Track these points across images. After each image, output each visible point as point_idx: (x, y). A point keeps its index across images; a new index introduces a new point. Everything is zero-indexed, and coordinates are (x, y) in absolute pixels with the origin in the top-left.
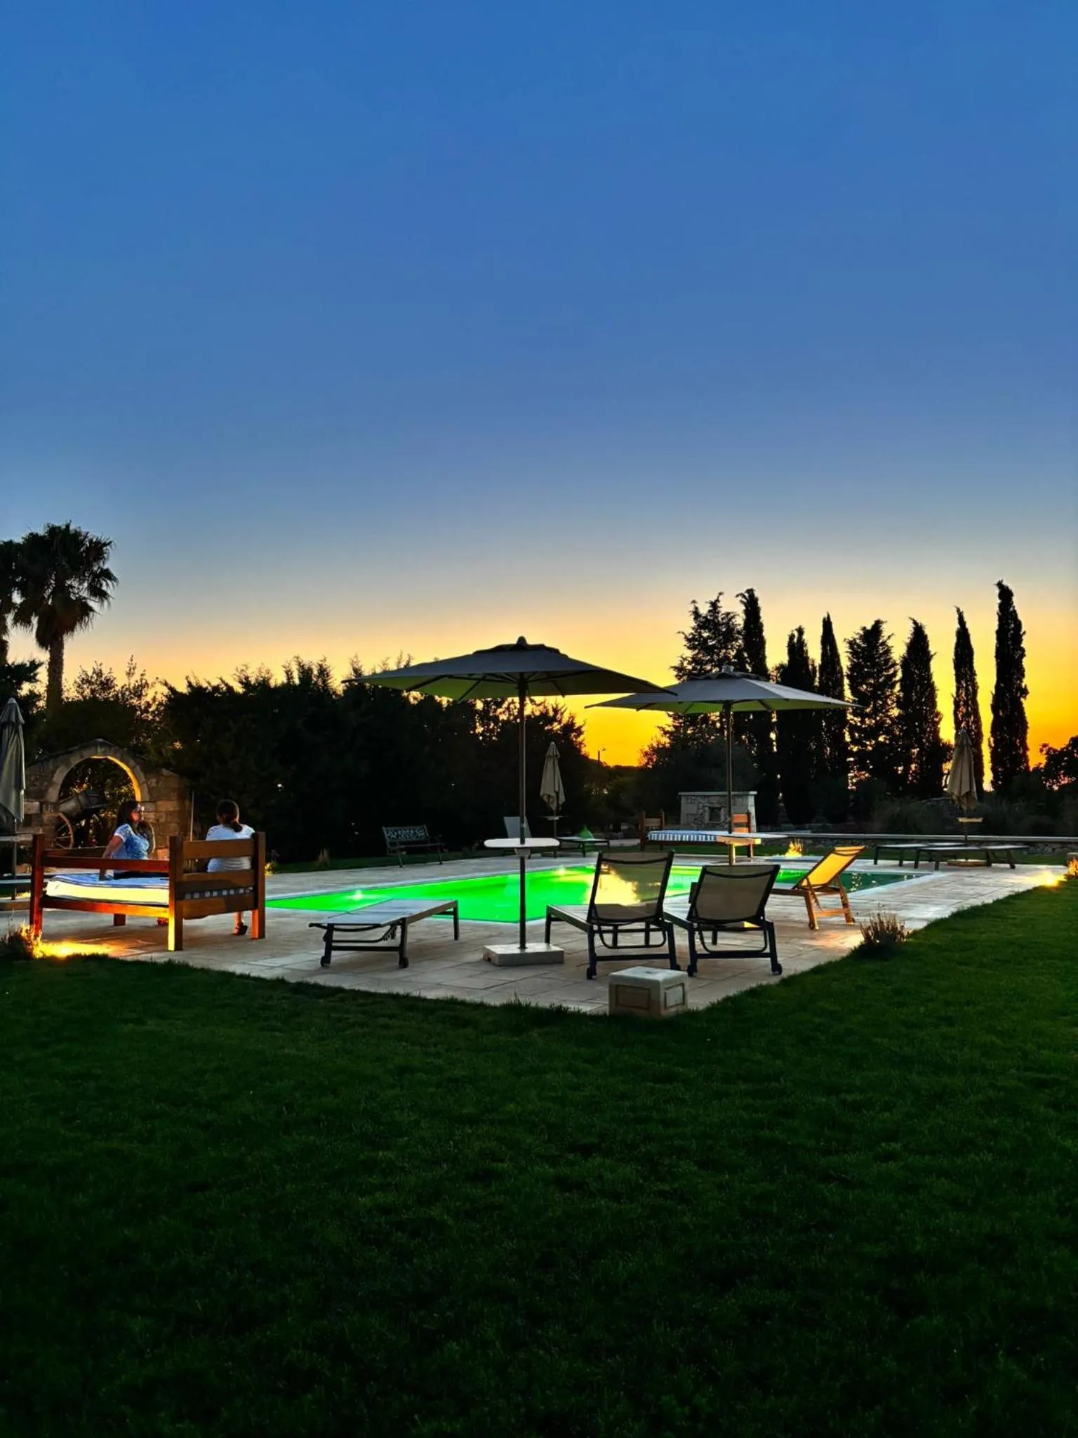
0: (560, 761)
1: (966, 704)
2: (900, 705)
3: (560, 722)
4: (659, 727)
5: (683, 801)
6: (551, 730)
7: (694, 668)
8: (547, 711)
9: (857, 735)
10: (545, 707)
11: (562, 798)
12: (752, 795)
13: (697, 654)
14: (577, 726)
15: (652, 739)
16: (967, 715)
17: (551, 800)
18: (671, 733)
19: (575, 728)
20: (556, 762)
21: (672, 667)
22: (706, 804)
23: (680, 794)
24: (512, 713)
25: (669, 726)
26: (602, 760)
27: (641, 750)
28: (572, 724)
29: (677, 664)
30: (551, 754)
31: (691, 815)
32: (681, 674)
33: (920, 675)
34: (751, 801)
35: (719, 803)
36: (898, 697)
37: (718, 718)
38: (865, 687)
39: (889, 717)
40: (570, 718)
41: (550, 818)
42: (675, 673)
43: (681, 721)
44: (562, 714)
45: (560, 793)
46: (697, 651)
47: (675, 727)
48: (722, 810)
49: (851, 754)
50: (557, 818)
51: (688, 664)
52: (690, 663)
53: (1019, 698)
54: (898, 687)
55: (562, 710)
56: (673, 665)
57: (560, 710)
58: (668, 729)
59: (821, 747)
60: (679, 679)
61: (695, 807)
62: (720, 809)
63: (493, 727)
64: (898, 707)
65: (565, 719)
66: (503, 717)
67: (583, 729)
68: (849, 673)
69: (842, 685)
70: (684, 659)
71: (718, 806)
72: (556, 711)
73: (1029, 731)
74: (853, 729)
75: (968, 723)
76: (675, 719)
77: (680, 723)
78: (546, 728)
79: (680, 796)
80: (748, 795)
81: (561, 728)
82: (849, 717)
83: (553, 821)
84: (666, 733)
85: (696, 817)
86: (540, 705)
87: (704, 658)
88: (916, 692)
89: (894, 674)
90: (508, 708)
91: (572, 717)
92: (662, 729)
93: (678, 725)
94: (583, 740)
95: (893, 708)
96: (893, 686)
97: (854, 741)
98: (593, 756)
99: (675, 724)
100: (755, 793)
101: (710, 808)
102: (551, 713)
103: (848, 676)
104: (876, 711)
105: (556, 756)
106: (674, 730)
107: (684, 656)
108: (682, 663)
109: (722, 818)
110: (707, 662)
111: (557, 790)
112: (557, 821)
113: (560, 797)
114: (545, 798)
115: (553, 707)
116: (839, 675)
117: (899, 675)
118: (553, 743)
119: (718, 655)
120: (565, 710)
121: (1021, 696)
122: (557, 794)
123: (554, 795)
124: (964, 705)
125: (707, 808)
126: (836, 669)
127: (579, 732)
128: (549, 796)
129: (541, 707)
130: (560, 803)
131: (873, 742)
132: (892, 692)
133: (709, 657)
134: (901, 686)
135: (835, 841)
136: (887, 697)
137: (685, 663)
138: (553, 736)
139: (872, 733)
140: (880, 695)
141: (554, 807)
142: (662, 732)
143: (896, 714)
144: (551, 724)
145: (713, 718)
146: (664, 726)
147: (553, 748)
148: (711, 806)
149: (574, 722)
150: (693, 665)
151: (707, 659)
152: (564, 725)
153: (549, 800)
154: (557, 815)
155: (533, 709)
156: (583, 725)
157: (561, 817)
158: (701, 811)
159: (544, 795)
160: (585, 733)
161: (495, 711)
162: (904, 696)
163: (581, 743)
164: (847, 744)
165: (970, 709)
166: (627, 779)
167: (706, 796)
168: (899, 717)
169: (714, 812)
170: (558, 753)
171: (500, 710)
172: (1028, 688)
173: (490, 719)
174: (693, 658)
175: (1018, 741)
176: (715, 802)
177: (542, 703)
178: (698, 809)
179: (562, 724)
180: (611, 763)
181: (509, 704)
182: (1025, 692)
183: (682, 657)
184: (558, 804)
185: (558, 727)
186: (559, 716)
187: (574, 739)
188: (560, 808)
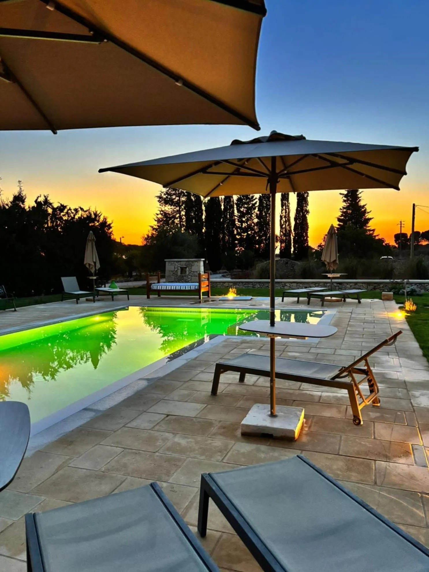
0: (96, 242)
1: (285, 217)
2: (258, 217)
3: (98, 221)
4: (150, 226)
5: (167, 264)
6: (94, 226)
7: (167, 197)
8: (91, 215)
9: (239, 230)
10: (90, 213)
11: (98, 266)
12: (202, 261)
13: (169, 190)
14: (108, 223)
15: (149, 231)
16: (286, 221)
17: (91, 267)
18: (156, 229)
19: (107, 225)
20: (94, 244)
21: (156, 196)
22: (179, 266)
23: (166, 260)
24: (69, 215)
25: (156, 226)
26: (122, 242)
27: (143, 237)
28: (106, 222)
29: (159, 195)
30: (90, 239)
31: (171, 271)
32: (161, 200)
33: (266, 204)
34: (202, 264)
35: (185, 265)
36: (257, 214)
37: (179, 222)
38: (243, 208)
39: (253, 222)
40: (104, 219)
41: (91, 278)
42: (158, 199)
43: (161, 223)
44: (99, 217)
45: (97, 263)
46: (168, 189)
47: (158, 226)
48: (187, 269)
49: (237, 239)
50: (95, 278)
51: (164, 195)
52: (165, 195)
53: (306, 215)
54: (257, 209)
55: (99, 215)
56: (157, 195)
57: (98, 215)
58: (155, 227)
59: (224, 237)
60: (160, 202)
61: (173, 267)
62: (186, 268)
63: (60, 223)
64: (257, 218)
65: (102, 219)
66: (65, 218)
67: (112, 225)
68: (236, 202)
69: (233, 208)
70: (162, 192)
71: (185, 266)
72: (96, 215)
73: (309, 229)
74: (237, 228)
75: (286, 225)
76: (158, 222)
77: (161, 224)
78: (90, 225)
79: (166, 261)
80: (201, 261)
81: (99, 224)
82: (236, 222)
83: (92, 279)
84: (154, 229)
85: (174, 272)
86: (86, 211)
87: (172, 192)
88: (264, 211)
89: (256, 203)
90: (67, 213)
91: (105, 219)
92: (152, 227)
93: (160, 225)
94: (112, 231)
95: (255, 219)
96: (255, 209)
97: (238, 234)
98: (118, 240)
99: (158, 225)
100: (204, 259)
101: (181, 267)
102: (93, 216)
103: (236, 204)
104: (247, 220)
105: (94, 239)
106: (158, 227)
107: (162, 191)
108: (161, 195)
109: (187, 273)
110: (174, 194)
111: (95, 261)
112: (95, 279)
113: (97, 265)
114: (87, 266)
115: (94, 213)
116: (232, 203)
117: (258, 204)
118: (91, 232)
119: (179, 191)
120: (101, 215)
121: (306, 214)
122: (95, 263)
123: (93, 264)
124: (284, 218)
125: (179, 268)
126: (231, 200)
127: (109, 227)
128: (90, 265)
129: (87, 213)
130: (97, 268)
131: (246, 234)
132: (254, 211)
133: (174, 192)
134: (258, 208)
135: (244, 283)
136: (253, 214)
137: (163, 195)
138: (94, 228)
139: (245, 230)
140: (250, 212)
141: (93, 271)
142: (152, 229)
143: (256, 221)
144: (94, 222)
145: (176, 222)
146: (153, 226)
147: (91, 235)
148: (182, 266)
149: (106, 221)
150: (166, 195)
151: (173, 193)
152: (101, 223)
153: (90, 267)
154: (95, 276)
155: (82, 213)
156: (112, 223)
157: (98, 277)
158: (176, 269)
159: (86, 264)
160: (113, 228)
161: (60, 214)
162: (259, 213)
163: (111, 233)
164: (235, 235)
165: (286, 219)
166: (135, 252)
167: (179, 261)
168: (258, 222)
169: (183, 270)
170: (95, 238)
171: (62, 214)
172: (310, 210)
173: (56, 219)
174: (166, 192)
175: (304, 233)
176: (183, 264)
177: (88, 210)
178: (175, 268)
179: (100, 223)
180: (126, 243)
181: (68, 210)
182: (308, 212)
183: (161, 191)
184: (96, 269)
185: (97, 224)
186: (98, 218)
187: (107, 231)
188: (97, 271)
